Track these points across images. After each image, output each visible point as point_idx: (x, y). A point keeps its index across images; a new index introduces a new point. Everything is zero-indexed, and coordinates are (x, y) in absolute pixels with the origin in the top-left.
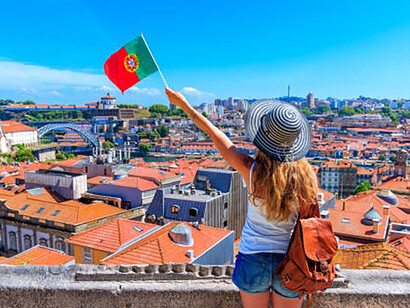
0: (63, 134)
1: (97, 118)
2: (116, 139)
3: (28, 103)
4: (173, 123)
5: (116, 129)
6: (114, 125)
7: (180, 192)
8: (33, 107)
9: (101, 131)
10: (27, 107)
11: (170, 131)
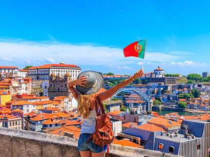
0: (129, 95)
1: (151, 84)
2: (163, 99)
3: (110, 74)
4: (203, 87)
5: (163, 92)
6: (162, 89)
7: (168, 135)
8: (112, 77)
9: (153, 93)
10: (109, 77)
11: (201, 93)
